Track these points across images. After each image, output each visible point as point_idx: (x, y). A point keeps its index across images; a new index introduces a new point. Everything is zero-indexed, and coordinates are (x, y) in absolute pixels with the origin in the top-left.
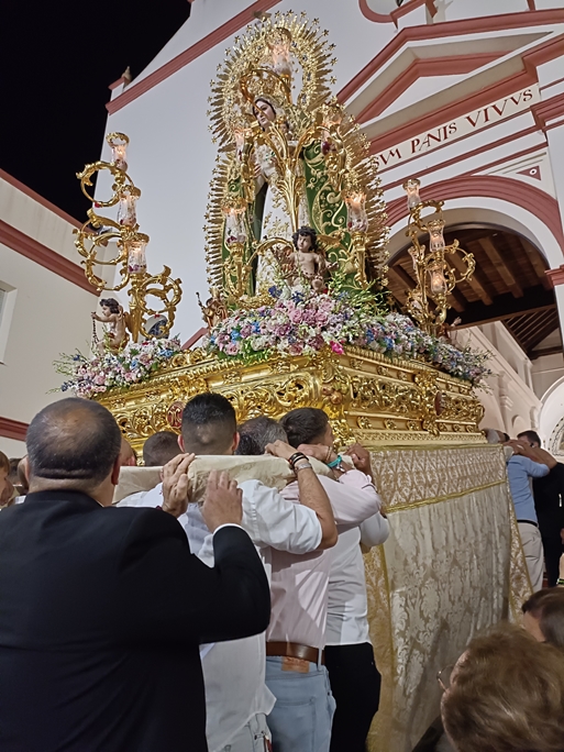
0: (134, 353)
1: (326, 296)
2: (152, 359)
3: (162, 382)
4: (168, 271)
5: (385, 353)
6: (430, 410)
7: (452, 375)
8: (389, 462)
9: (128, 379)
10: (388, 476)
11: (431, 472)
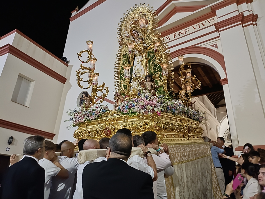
0: (93, 110)
1: (155, 97)
2: (99, 112)
3: (102, 120)
4: (104, 84)
5: (173, 114)
6: (186, 131)
7: (193, 119)
8: (174, 149)
9: (91, 119)
10: (173, 153)
11: (186, 152)
